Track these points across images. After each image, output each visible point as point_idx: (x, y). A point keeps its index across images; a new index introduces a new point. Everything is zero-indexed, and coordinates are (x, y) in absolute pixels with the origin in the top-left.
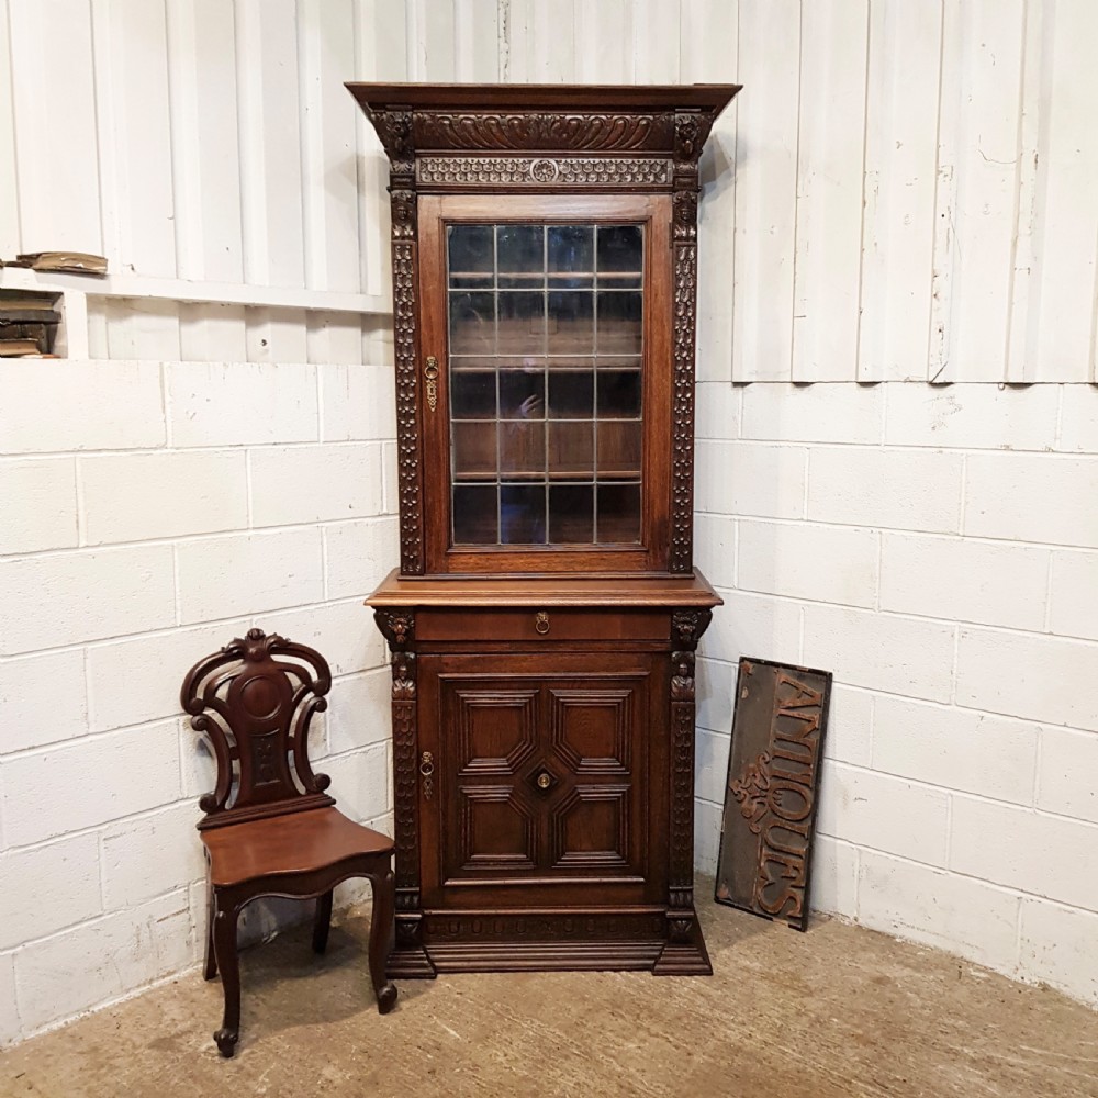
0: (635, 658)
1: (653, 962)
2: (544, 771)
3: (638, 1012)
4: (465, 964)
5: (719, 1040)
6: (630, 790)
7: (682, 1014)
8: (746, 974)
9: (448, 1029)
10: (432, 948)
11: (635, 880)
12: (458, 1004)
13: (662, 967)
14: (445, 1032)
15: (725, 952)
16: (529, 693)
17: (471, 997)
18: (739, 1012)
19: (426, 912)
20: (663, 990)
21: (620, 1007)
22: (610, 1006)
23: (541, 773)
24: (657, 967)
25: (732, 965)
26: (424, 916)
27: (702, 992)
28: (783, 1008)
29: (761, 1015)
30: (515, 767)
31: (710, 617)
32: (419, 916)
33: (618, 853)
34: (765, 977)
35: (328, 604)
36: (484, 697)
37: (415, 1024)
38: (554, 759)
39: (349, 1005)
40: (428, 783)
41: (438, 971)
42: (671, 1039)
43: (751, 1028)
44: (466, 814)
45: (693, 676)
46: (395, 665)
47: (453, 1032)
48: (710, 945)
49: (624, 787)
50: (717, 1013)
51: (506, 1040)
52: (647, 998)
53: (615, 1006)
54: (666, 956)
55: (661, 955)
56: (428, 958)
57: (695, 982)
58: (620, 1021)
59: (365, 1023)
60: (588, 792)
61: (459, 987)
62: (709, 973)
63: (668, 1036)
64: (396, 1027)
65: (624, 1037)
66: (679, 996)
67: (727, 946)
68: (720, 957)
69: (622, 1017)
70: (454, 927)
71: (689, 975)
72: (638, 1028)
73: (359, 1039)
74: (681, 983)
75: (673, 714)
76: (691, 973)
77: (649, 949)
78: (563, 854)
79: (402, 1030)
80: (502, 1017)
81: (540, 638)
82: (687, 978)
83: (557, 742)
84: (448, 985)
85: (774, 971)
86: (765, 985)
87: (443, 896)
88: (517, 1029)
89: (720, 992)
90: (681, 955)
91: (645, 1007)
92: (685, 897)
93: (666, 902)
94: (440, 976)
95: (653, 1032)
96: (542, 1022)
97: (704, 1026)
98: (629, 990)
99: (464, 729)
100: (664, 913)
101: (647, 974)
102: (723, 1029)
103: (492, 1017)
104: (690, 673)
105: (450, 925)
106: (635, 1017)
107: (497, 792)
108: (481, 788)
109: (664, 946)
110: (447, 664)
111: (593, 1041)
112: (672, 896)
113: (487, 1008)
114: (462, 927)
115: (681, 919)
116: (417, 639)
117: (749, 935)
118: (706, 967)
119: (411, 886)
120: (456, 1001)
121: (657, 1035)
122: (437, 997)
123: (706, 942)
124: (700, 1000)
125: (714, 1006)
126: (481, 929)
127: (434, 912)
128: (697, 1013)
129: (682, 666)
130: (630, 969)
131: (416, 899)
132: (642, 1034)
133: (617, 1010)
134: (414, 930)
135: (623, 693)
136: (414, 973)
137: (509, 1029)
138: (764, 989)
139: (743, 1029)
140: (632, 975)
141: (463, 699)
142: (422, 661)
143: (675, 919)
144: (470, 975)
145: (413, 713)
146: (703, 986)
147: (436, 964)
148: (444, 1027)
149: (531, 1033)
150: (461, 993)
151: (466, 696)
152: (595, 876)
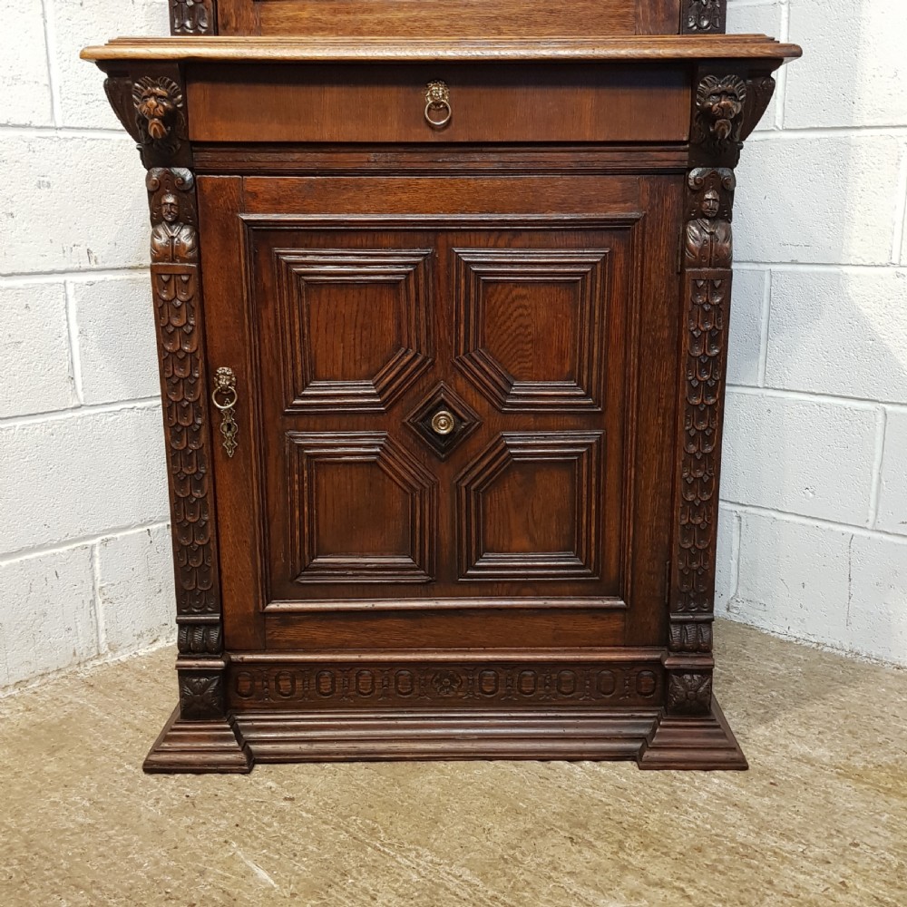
0: (615, 183)
1: (638, 745)
2: (443, 405)
3: (621, 837)
4: (304, 747)
5: (788, 895)
6: (602, 442)
7: (705, 841)
8: (807, 769)
9: (257, 870)
10: (245, 720)
11: (608, 603)
12: (282, 819)
13: (656, 754)
14: (248, 873)
15: (762, 730)
16: (414, 255)
17: (310, 805)
18: (811, 837)
19: (234, 657)
20: (664, 797)
21: (584, 826)
22: (566, 825)
23: (437, 409)
24: (647, 754)
25: (780, 752)
26: (230, 664)
27: (735, 799)
28: (893, 831)
29: (856, 845)
30: (391, 399)
31: (769, 89)
32: (221, 663)
33: (579, 555)
34: (845, 773)
35: (62, 134)
36: (329, 263)
37: (194, 857)
38: (461, 383)
39: (80, 820)
40: (229, 426)
41: (253, 760)
42: (691, 891)
43: (843, 869)
44: (301, 483)
45: (728, 219)
46: (155, 193)
47: (263, 875)
48: (733, 718)
49: (591, 436)
50: (771, 841)
51: (365, 891)
52: (635, 810)
53: (577, 827)
54: (661, 734)
55: (653, 734)
56: (238, 737)
57: (719, 781)
58: (588, 854)
59: (102, 855)
60: (525, 443)
61: (288, 788)
62: (741, 765)
63: (682, 885)
64: (157, 863)
65: (596, 887)
66: (693, 805)
67: (763, 720)
68: (754, 739)
69: (591, 846)
70: (285, 684)
71: (705, 769)
72: (624, 868)
73: (78, 887)
74: (691, 783)
75: (689, 293)
76: (708, 766)
77: (634, 723)
78: (479, 557)
79: (166, 870)
80: (361, 846)
81: (432, 138)
82: (701, 774)
83: (467, 352)
84: (270, 784)
85: (858, 763)
86: (845, 787)
87: (265, 629)
88: (388, 870)
89: (766, 801)
90: (687, 734)
91: (633, 828)
92: (699, 633)
93: (664, 642)
94: (259, 767)
95: (652, 878)
96: (437, 853)
97: (749, 866)
98: (598, 795)
99: (292, 325)
100: (659, 662)
101: (629, 766)
102: (787, 871)
103: (342, 843)
104: (723, 213)
105: (277, 680)
106: (615, 846)
107: (358, 445)
108: (326, 437)
109: (659, 719)
110: (255, 195)
111: (536, 895)
112: (675, 631)
113: (337, 827)
114: (298, 683)
115: (691, 672)
116: (191, 138)
117: (797, 704)
118: (736, 755)
119: (205, 613)
120: (280, 815)
121: (660, 884)
122: (247, 804)
123: (726, 714)
124: (733, 816)
125: (763, 827)
126: (333, 687)
127: (248, 657)
128: (732, 840)
129: (709, 196)
130: (597, 757)
131: (214, 635)
132: (632, 881)
133: (580, 832)
134: (210, 690)
135: (592, 255)
136: (209, 764)
137: (372, 869)
138: (846, 794)
139: (827, 871)
140: (604, 768)
141: (289, 263)
142: (207, 188)
143: (680, 672)
144: (312, 766)
145: (192, 288)
146: (733, 788)
147: (253, 747)
148: (250, 863)
149: (415, 877)
150: (292, 799)
151: (293, 258)
152: (538, 595)
